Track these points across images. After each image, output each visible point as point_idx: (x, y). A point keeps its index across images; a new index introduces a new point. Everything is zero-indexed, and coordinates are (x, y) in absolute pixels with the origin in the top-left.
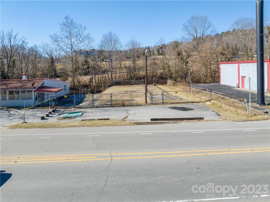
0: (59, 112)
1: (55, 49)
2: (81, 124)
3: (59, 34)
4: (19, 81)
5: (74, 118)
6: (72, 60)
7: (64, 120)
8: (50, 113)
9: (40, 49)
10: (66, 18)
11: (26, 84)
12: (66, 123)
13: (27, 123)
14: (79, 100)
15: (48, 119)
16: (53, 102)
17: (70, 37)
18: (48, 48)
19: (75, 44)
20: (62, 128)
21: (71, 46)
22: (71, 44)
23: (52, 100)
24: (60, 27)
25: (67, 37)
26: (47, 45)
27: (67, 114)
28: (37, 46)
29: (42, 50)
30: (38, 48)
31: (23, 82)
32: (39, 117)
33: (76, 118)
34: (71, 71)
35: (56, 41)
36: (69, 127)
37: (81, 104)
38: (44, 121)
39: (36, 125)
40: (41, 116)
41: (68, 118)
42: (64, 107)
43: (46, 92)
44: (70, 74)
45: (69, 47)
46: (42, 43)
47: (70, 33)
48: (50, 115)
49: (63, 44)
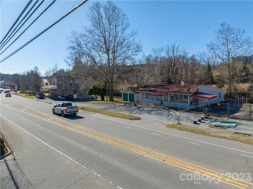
0: (211, 119)
1: (211, 57)
2: (234, 137)
3: (215, 42)
4: (178, 87)
5: (227, 129)
6: (229, 67)
7: (215, 128)
8: (203, 119)
9: (197, 58)
10: (222, 25)
11: (183, 89)
12: (216, 132)
13: (181, 124)
14: (234, 109)
15: (200, 124)
16: (207, 108)
17: (226, 44)
18: (205, 56)
19: (231, 50)
20: (212, 136)
21: (227, 53)
22: (228, 50)
23: (206, 106)
24: (216, 34)
25: (223, 44)
26: (204, 53)
27: (220, 122)
28: (195, 55)
29: (199, 58)
30: (196, 57)
31: (181, 87)
32: (192, 121)
33: (229, 129)
34: (227, 78)
35: (212, 49)
36: (220, 138)
37: (236, 114)
38: (196, 126)
39: (188, 129)
40: (194, 120)
41: (220, 127)
42: (217, 114)
43: (200, 98)
44: (227, 81)
45: (225, 54)
46: (199, 52)
47: (227, 40)
48: (202, 121)
49: (219, 52)
